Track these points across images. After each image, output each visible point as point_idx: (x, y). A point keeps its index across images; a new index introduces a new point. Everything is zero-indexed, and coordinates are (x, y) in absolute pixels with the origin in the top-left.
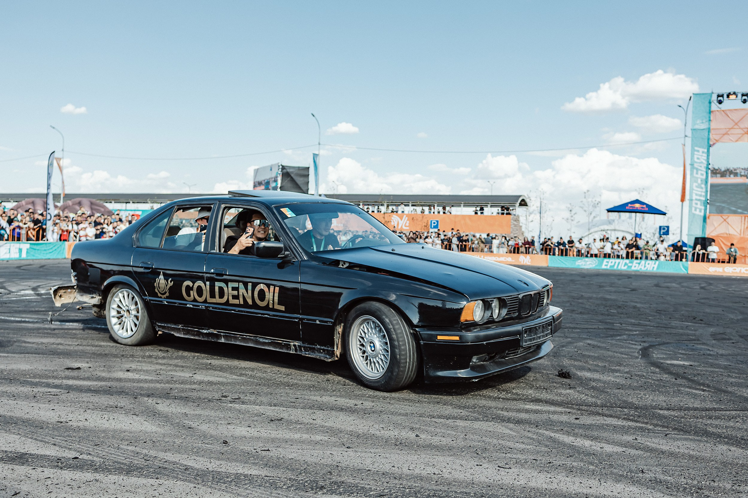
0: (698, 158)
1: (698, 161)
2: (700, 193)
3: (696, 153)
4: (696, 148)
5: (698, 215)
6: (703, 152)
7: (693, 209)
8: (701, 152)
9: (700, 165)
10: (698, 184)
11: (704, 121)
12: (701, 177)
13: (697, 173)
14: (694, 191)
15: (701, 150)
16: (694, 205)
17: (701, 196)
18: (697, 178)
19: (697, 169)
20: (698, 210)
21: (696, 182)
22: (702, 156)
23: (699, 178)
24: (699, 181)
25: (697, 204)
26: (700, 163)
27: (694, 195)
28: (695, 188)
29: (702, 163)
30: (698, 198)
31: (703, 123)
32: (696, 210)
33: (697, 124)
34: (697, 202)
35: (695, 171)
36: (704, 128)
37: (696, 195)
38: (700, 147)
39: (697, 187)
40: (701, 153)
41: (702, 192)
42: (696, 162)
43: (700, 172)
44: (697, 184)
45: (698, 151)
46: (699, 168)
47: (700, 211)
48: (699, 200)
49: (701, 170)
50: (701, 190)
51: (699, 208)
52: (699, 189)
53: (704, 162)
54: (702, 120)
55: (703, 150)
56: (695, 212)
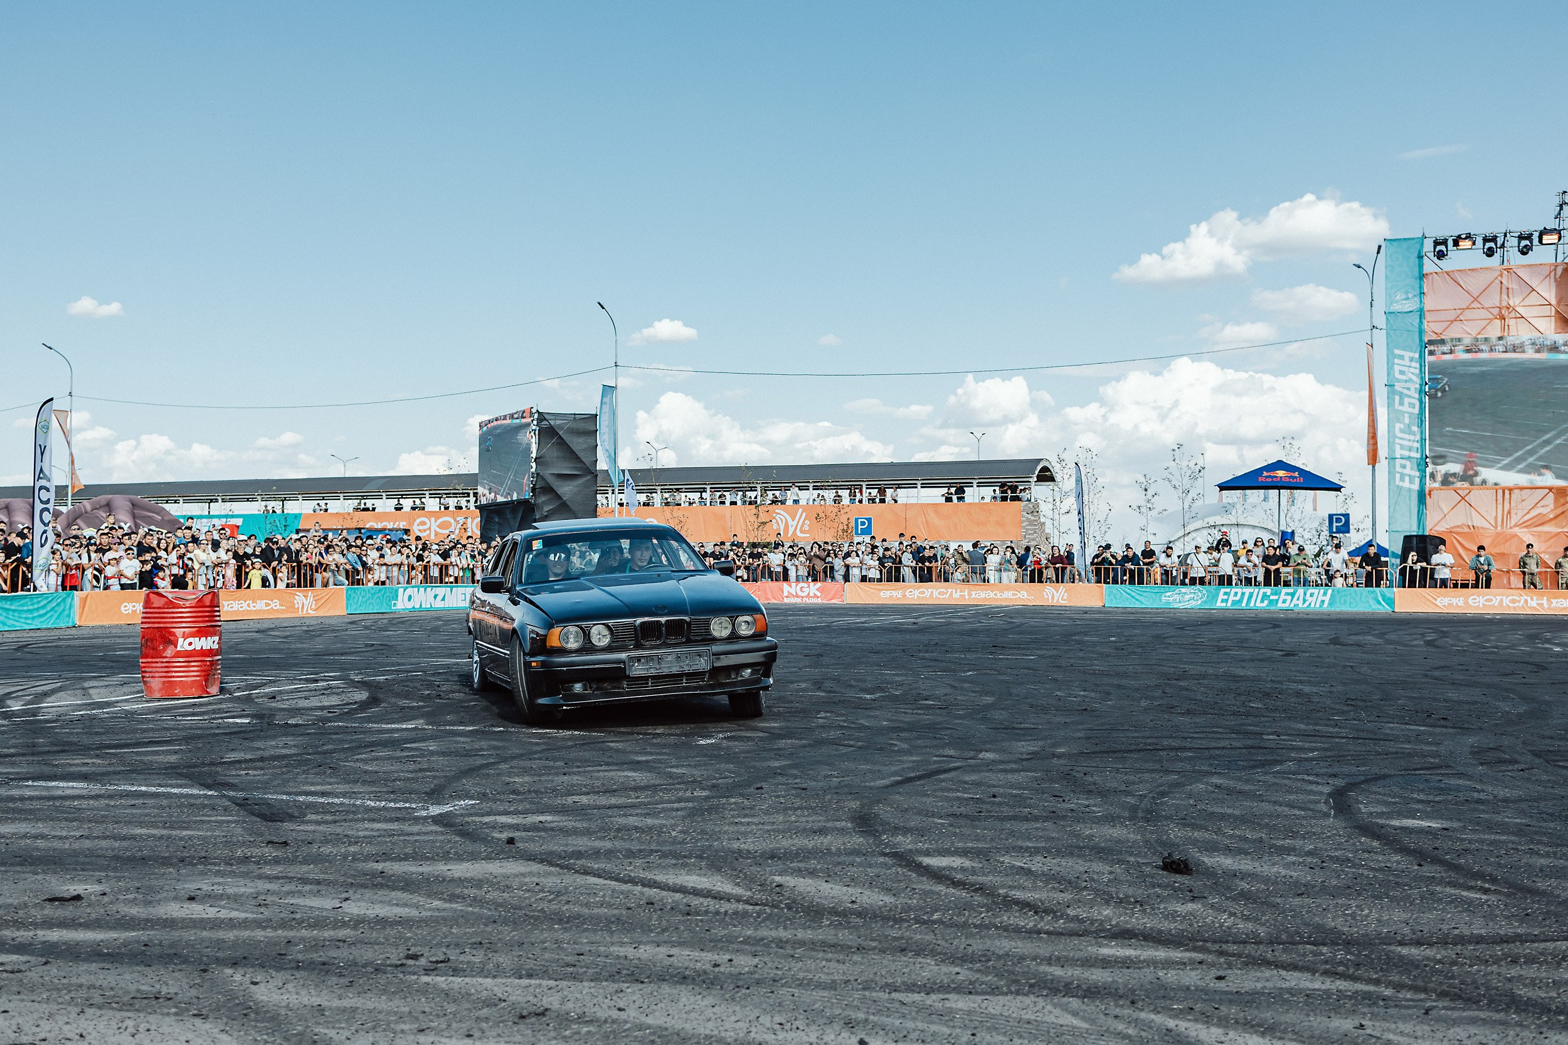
0: (1402, 373)
1: (1403, 377)
2: (1410, 444)
3: (1396, 361)
4: (1397, 352)
5: (1410, 490)
6: (1411, 360)
7: (1398, 476)
8: (1407, 359)
9: (1408, 385)
10: (1404, 424)
11: (1410, 296)
12: (1411, 410)
13: (1401, 404)
14: (1397, 441)
15: (1408, 354)
16: (1399, 469)
17: (1410, 449)
18: (1403, 413)
19: (1401, 395)
20: (1407, 479)
21: (1402, 421)
22: (1410, 366)
23: (1407, 412)
24: (1407, 421)
25: (1404, 467)
26: (1406, 381)
27: (1398, 447)
28: (1399, 434)
29: (1410, 380)
30: (1406, 453)
31: (1407, 299)
32: (1402, 479)
33: (1397, 302)
34: (1404, 462)
35: (1397, 398)
36: (1411, 309)
37: (1402, 447)
38: (1404, 349)
39: (1402, 431)
40: (1407, 362)
41: (1414, 441)
42: (1399, 381)
43: (1407, 400)
44: (1402, 426)
45: (1402, 357)
46: (1405, 391)
47: (1412, 481)
48: (1409, 458)
49: (1410, 397)
50: (1412, 437)
51: (1410, 476)
52: (1407, 436)
53: (1415, 379)
54: (1407, 293)
55: (1411, 354)
56: (1401, 484)
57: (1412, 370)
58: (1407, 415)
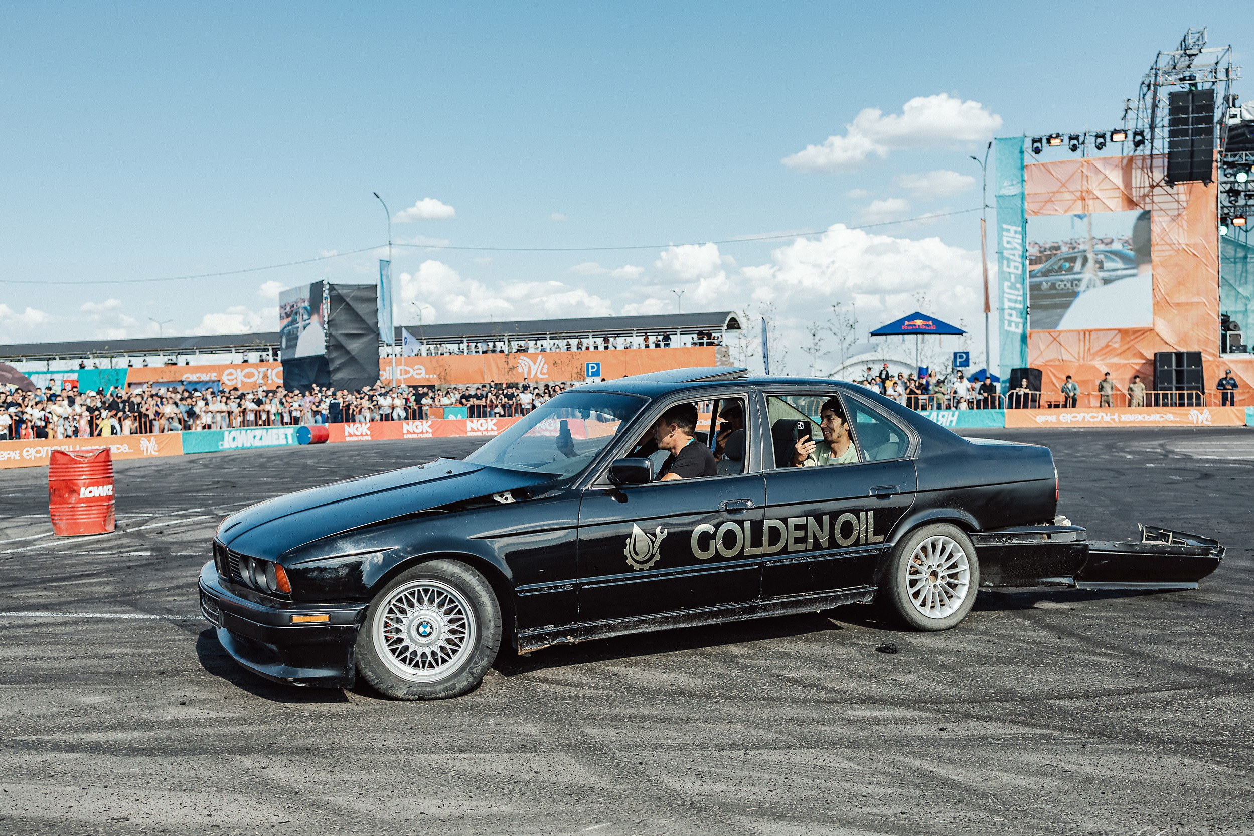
0: (1009, 242)
1: (1009, 246)
2: (1014, 298)
3: (1004, 233)
4: (1005, 226)
5: (1014, 333)
6: (1016, 232)
7: (1006, 323)
8: (1012, 232)
9: (1013, 252)
10: (1011, 282)
11: (1014, 182)
12: (1015, 271)
13: (1008, 267)
14: (1006, 295)
15: (1013, 228)
16: (1007, 317)
17: (1016, 302)
18: (1010, 273)
19: (1008, 259)
20: (1013, 324)
21: (1009, 281)
22: (1014, 238)
23: (1013, 273)
24: (1013, 279)
25: (1011, 315)
26: (1012, 249)
27: (1006, 301)
28: (1007, 290)
29: (1015, 249)
30: (1013, 305)
31: (1012, 185)
32: (1010, 325)
33: (1005, 187)
34: (1010, 312)
35: (1005, 262)
36: (1015, 193)
37: (1010, 300)
38: (1010, 224)
39: (1010, 288)
40: (1012, 234)
41: (1018, 295)
42: (1007, 249)
43: (1012, 264)
44: (1009, 284)
45: (1008, 230)
46: (1011, 257)
47: (1017, 327)
48: (1014, 309)
49: (1015, 261)
50: (1016, 293)
51: (1015, 322)
52: (1012, 292)
53: (1019, 247)
54: (1012, 180)
55: (1015, 228)
56: (1009, 329)
57: (1016, 240)
58: (1013, 277)
